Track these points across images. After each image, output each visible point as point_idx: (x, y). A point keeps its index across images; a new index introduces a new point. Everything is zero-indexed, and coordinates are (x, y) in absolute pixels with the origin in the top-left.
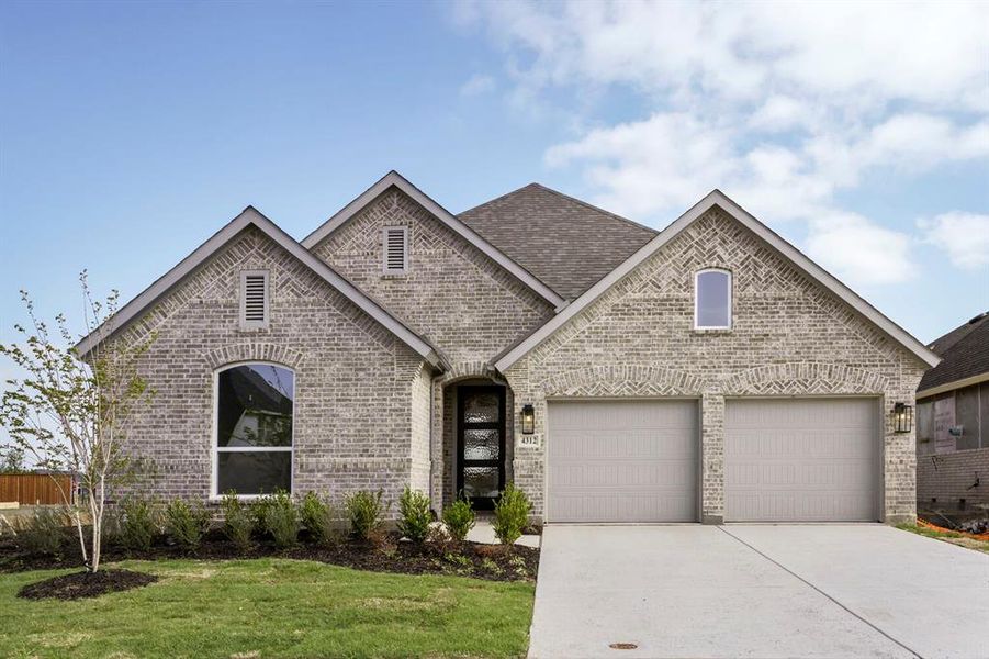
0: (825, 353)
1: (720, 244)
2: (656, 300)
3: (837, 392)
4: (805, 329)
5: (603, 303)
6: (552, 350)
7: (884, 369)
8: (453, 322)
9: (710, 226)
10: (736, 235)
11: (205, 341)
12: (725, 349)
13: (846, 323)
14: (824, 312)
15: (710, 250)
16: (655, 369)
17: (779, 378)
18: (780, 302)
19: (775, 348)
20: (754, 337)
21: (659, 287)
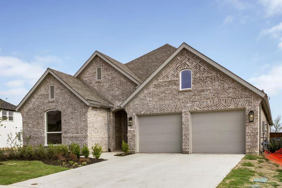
0: (224, 95)
1: (188, 61)
2: (167, 82)
3: (228, 108)
4: (217, 87)
5: (151, 84)
6: (137, 100)
7: (246, 99)
8: (114, 93)
9: (184, 55)
10: (193, 57)
11: (42, 105)
12: (189, 96)
13: (231, 83)
14: (224, 80)
15: (184, 63)
16: (167, 104)
17: (207, 104)
18: (208, 78)
19: (206, 94)
20: (199, 91)
21: (168, 77)
